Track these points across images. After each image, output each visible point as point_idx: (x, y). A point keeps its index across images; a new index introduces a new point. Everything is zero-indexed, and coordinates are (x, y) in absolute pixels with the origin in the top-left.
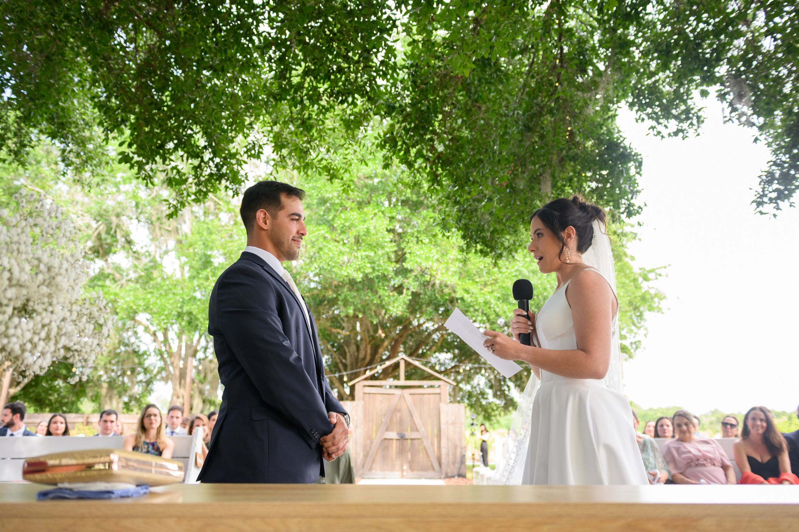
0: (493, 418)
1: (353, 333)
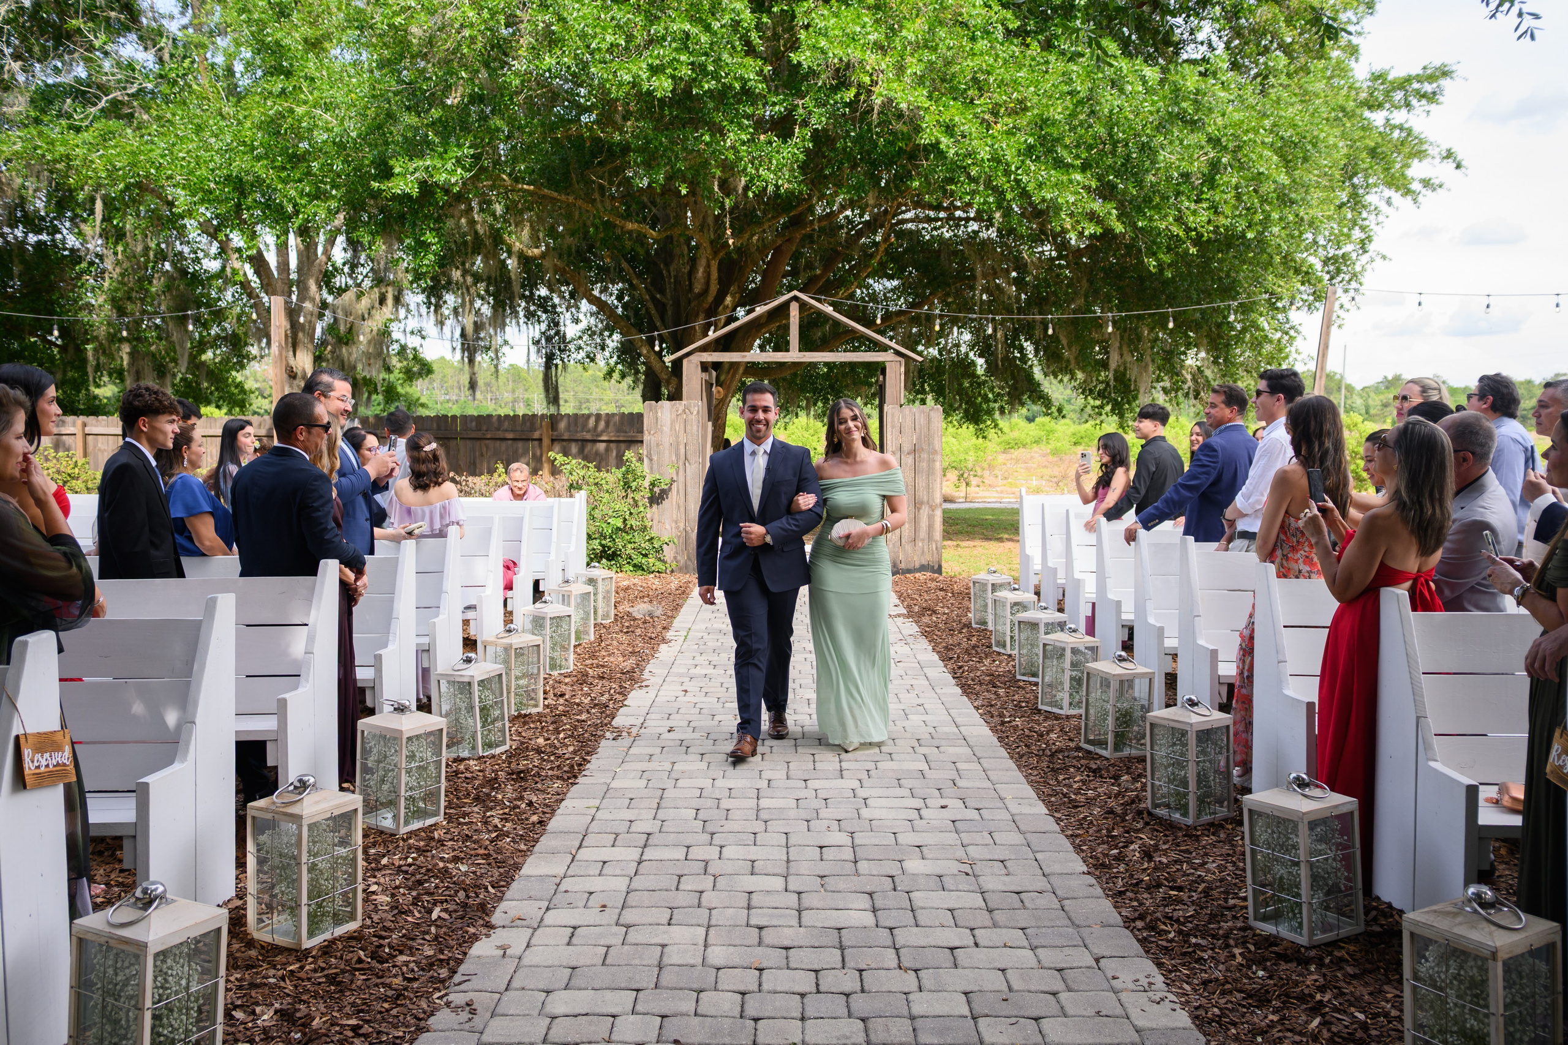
1: (676, 232)
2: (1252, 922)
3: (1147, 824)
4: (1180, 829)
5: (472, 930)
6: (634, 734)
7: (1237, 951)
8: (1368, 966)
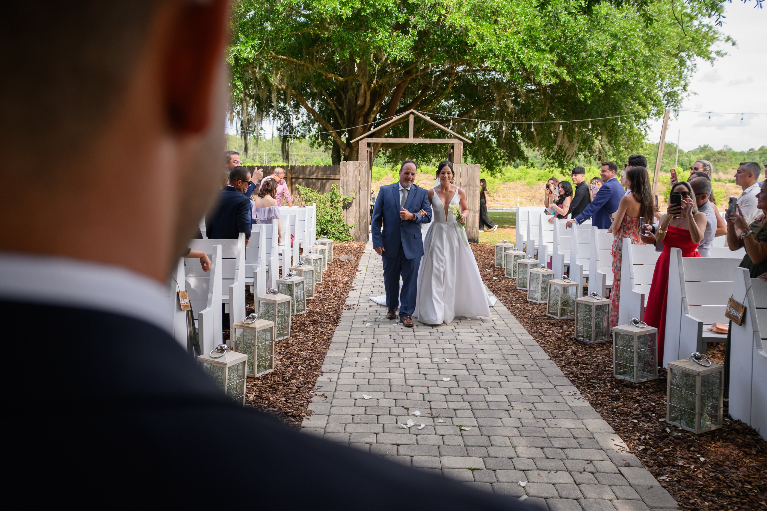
1: (350, 78)
2: (615, 375)
3: (574, 343)
4: (588, 345)
5: (315, 373)
6: (356, 308)
7: (608, 384)
8: (658, 389)
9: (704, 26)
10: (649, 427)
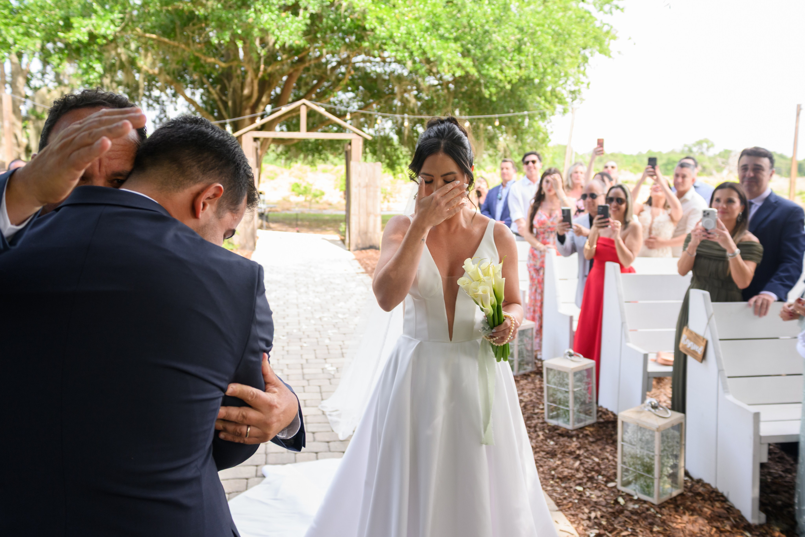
0: (398, 168)
1: (235, 64)
2: (547, 420)
8: (599, 437)
9: (605, 24)
10: (598, 497)
